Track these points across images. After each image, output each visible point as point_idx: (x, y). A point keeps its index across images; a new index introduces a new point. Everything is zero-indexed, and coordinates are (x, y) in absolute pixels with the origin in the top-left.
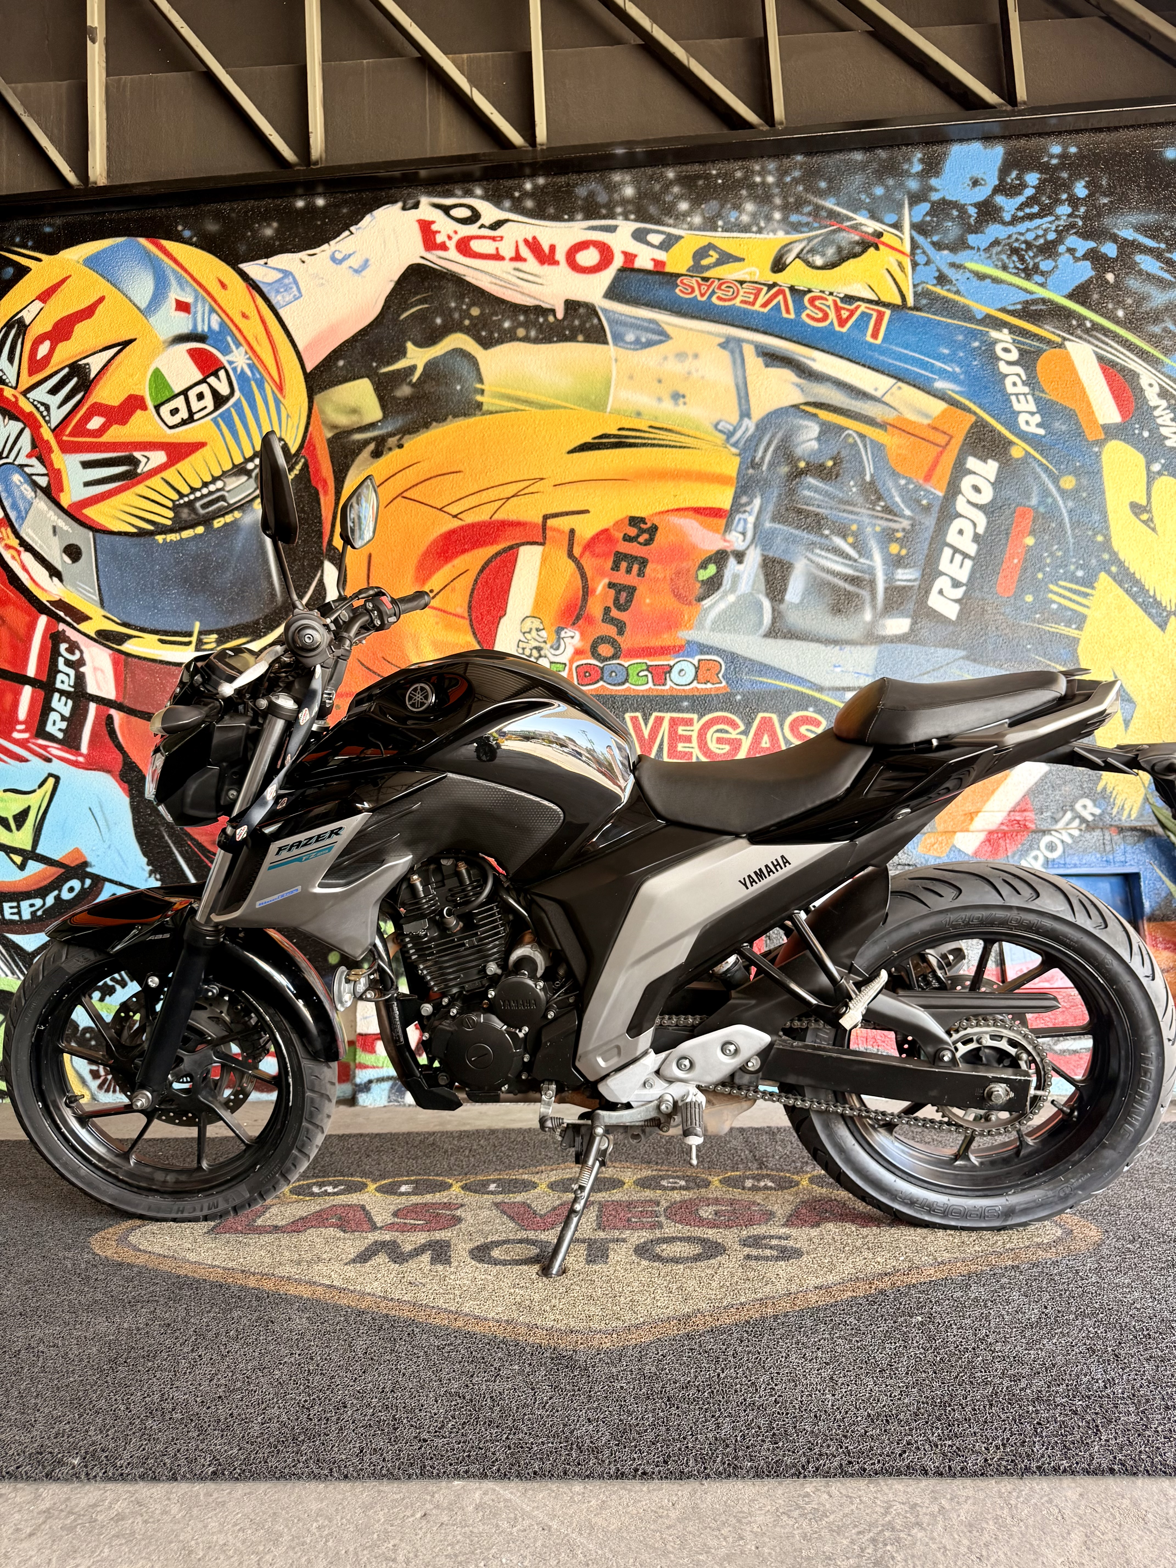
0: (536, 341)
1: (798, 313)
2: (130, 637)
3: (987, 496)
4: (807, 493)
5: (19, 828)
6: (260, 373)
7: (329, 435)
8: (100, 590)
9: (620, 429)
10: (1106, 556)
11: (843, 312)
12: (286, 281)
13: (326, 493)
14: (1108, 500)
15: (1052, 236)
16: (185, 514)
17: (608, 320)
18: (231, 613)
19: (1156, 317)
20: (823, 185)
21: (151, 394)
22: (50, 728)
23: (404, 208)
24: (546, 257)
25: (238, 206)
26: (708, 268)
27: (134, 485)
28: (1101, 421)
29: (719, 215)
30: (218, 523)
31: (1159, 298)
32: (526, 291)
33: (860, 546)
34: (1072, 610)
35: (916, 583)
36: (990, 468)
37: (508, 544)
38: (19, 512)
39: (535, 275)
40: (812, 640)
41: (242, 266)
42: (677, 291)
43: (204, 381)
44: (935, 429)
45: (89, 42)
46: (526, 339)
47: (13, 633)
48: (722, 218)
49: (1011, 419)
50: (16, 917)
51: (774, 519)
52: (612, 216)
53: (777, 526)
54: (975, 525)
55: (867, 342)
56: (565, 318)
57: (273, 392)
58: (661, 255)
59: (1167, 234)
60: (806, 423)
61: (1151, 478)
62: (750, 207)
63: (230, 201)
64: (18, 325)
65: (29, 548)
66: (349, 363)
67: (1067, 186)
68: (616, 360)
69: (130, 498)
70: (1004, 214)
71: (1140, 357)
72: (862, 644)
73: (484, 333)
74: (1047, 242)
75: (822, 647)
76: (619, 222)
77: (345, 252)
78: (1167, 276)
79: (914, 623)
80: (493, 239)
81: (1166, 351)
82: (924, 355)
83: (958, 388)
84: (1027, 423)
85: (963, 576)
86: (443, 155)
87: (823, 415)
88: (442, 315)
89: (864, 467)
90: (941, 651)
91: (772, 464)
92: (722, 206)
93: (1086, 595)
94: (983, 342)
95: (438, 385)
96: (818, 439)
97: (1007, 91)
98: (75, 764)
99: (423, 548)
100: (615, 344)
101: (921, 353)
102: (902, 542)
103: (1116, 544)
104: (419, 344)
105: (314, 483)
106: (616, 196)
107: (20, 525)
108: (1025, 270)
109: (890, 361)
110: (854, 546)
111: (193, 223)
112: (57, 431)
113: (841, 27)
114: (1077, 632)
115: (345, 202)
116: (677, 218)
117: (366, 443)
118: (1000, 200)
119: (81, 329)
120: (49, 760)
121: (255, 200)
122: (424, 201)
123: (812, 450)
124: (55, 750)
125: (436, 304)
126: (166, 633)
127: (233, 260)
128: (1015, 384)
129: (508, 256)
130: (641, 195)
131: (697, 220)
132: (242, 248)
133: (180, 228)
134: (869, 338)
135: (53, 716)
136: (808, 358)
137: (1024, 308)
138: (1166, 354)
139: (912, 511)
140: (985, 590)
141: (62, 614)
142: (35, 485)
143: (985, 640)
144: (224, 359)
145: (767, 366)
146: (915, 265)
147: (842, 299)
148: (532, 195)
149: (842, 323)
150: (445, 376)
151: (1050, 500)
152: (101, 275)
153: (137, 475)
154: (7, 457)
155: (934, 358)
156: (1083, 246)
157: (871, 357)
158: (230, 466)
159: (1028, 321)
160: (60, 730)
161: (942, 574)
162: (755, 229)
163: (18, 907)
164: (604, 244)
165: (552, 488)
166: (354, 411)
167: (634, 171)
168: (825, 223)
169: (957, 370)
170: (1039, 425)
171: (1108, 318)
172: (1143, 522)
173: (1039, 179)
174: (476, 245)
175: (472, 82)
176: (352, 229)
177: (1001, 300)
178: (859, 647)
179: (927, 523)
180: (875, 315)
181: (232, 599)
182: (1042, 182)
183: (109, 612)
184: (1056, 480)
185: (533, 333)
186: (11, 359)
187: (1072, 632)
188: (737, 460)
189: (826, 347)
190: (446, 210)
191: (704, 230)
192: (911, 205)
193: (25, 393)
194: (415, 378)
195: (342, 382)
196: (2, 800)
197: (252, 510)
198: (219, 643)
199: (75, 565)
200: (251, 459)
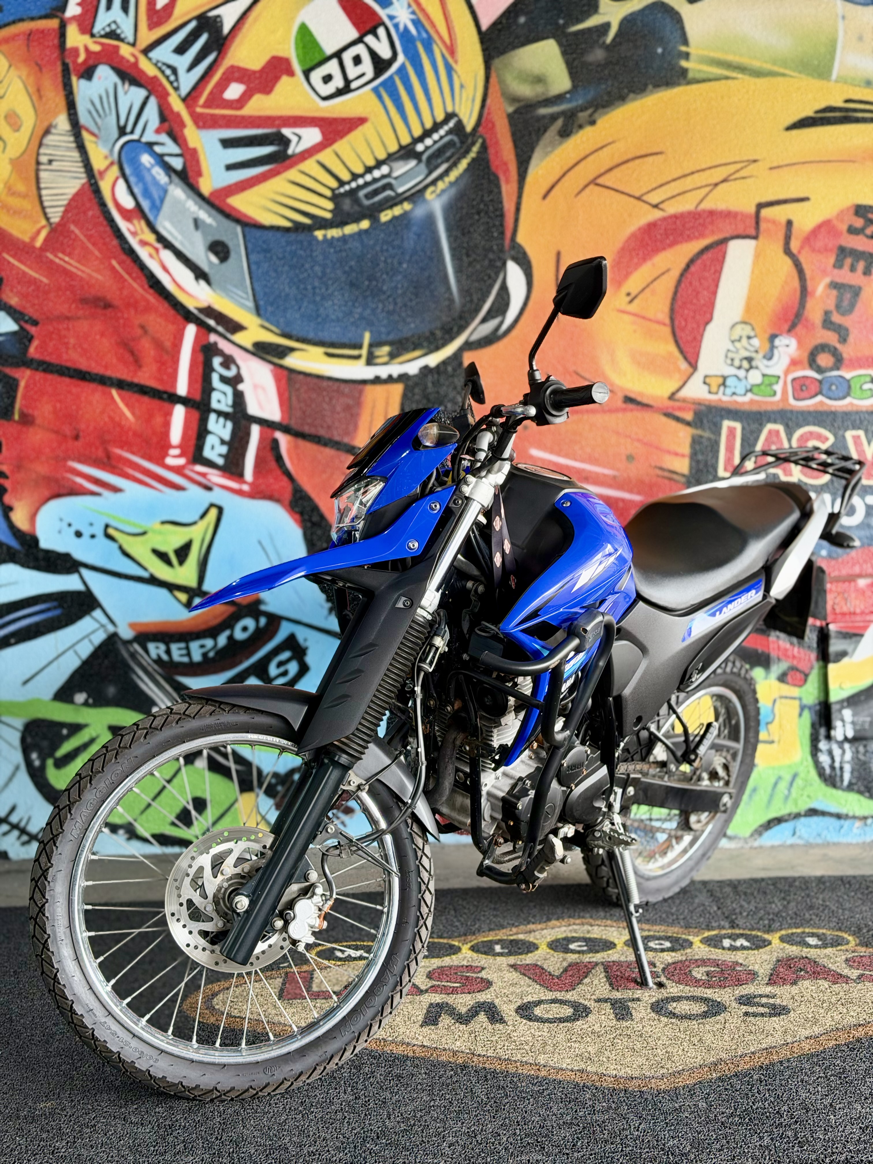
2: (292, 350)
5: (181, 562)
6: (427, 32)
7: (510, 109)
8: (254, 295)
9: (845, 102)
13: (507, 179)
16: (347, 205)
18: (405, 322)
21: (298, 56)
22: (208, 453)
27: (285, 169)
30: (385, 216)
37: (716, 238)
38: (153, 201)
43: (359, 40)
47: (158, 345)
50: (185, 660)
57: (443, 56)
65: (168, 245)
66: (531, 19)
68: (843, 18)
69: (281, 186)
95: (636, 47)
98: (239, 492)
99: (619, 245)
105: (493, 168)
107: (156, 216)
112: (189, 99)
117: (553, 118)
120: (208, 488)
124: (215, 477)
126: (333, 345)
135: (210, 440)
141: (212, 323)
142: (168, 169)
144: (383, 13)
150: (644, 37)
153: (287, 157)
154: (132, 132)
158: (397, 147)
160: (221, 455)
163: (187, 648)
165: (768, 171)
166: (539, 80)
181: (405, 306)
183: (268, 320)
186: (125, 8)
193: (146, 51)
194: (609, 39)
195: (523, 44)
196: (160, 533)
197: (425, 200)
198: (392, 356)
199: (225, 265)
200: (421, 139)
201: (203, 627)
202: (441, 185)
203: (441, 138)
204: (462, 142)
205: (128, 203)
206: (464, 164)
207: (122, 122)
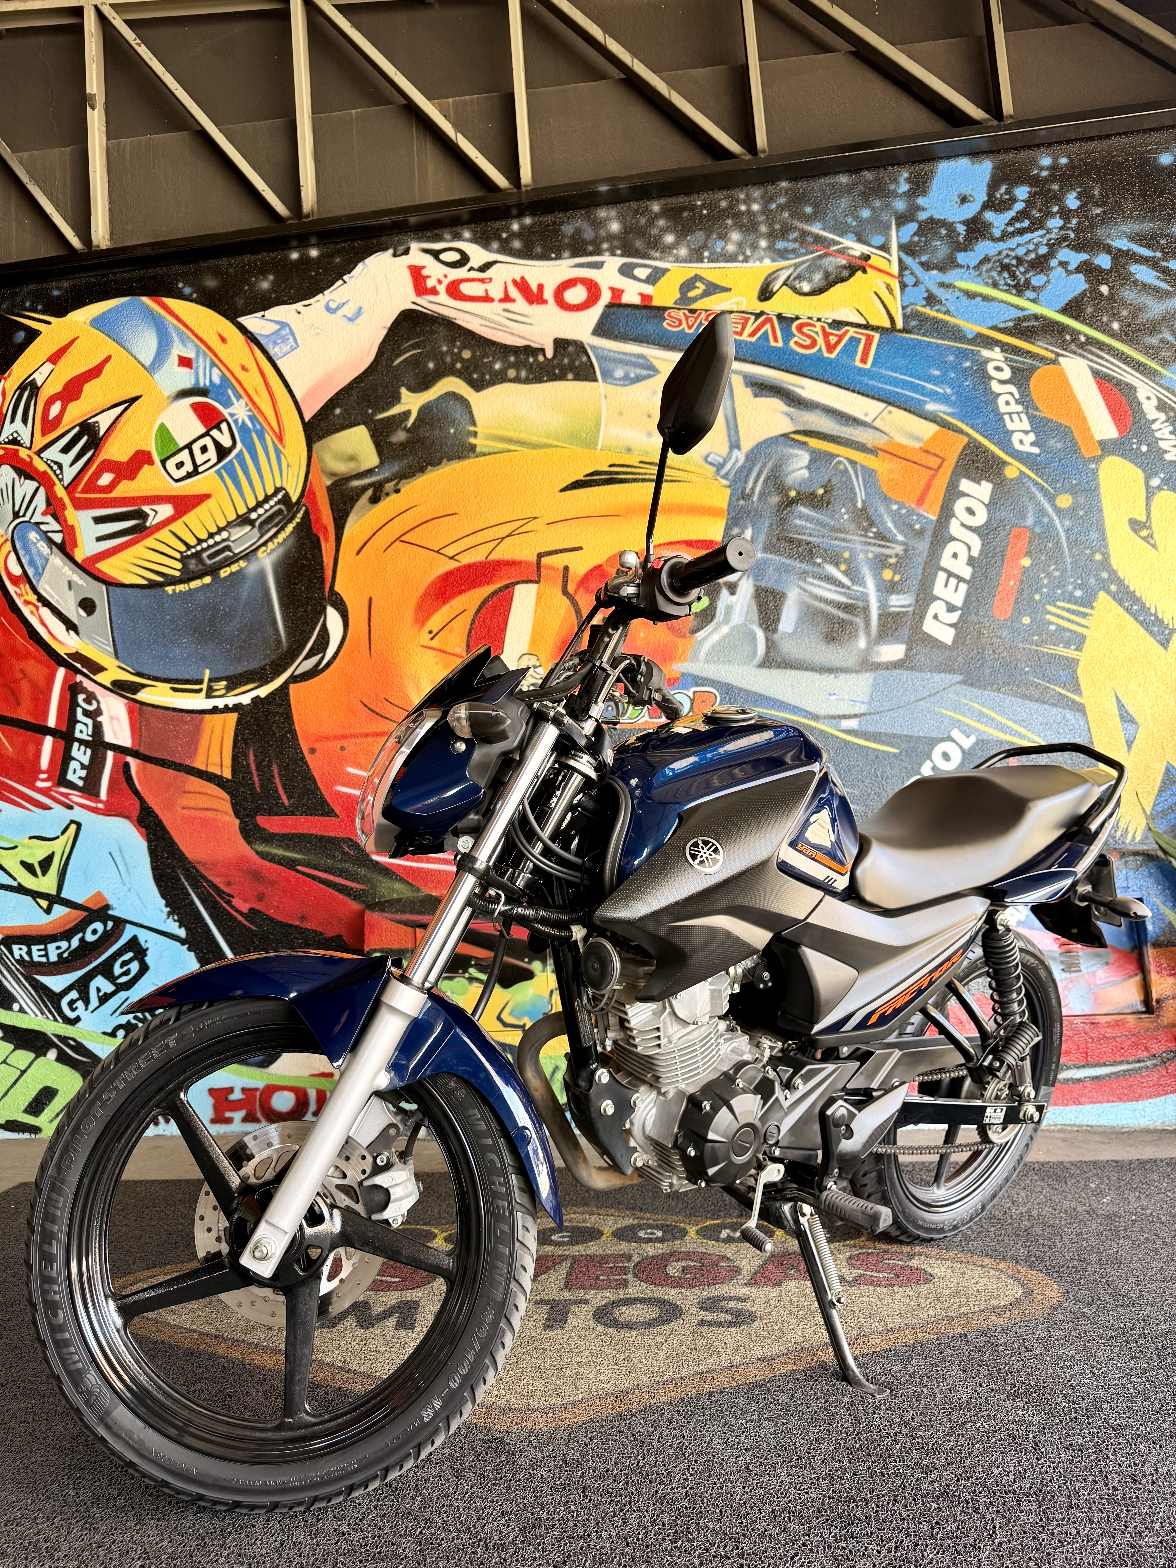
0: (527, 381)
1: (786, 341)
2: (144, 686)
3: (981, 518)
4: (798, 522)
5: (44, 873)
6: (260, 424)
7: (329, 482)
8: (114, 641)
9: (611, 466)
10: (1105, 575)
11: (831, 338)
12: (283, 332)
13: (327, 539)
14: (1106, 517)
15: (1043, 250)
16: (193, 565)
17: (596, 356)
18: (239, 660)
19: (1153, 328)
20: (809, 210)
21: (157, 449)
22: (70, 776)
23: (395, 255)
24: (534, 297)
25: (235, 261)
26: (695, 299)
27: (143, 538)
28: (1098, 437)
29: (705, 246)
30: (224, 573)
31: (1155, 308)
32: (516, 332)
33: (852, 573)
34: (1071, 631)
35: (910, 609)
36: (984, 490)
37: (504, 583)
38: (36, 569)
39: (524, 316)
40: (806, 669)
41: (240, 320)
42: (665, 324)
43: (207, 434)
44: (927, 452)
45: (88, 109)
46: (517, 380)
47: (34, 685)
48: (708, 248)
49: (1004, 438)
50: (44, 960)
51: (765, 549)
52: (598, 252)
53: (769, 556)
54: (969, 548)
55: (856, 367)
56: (555, 356)
57: (273, 442)
58: (648, 289)
59: (1163, 242)
60: (796, 451)
61: (1150, 493)
62: (735, 236)
63: (228, 257)
64: (30, 388)
65: (47, 603)
66: (346, 410)
67: (1058, 199)
68: (606, 397)
69: (140, 551)
70: (994, 231)
71: (1137, 370)
72: (857, 672)
73: (475, 376)
74: (1038, 257)
75: (816, 676)
76: (606, 258)
77: (339, 301)
78: (1164, 285)
79: (909, 649)
80: (482, 281)
81: (1164, 363)
82: (915, 377)
83: (949, 410)
84: (1021, 442)
85: (958, 600)
86: (431, 200)
87: (813, 442)
88: (435, 359)
89: (855, 494)
90: (937, 677)
91: (762, 494)
92: (708, 237)
93: (1085, 615)
94: (974, 362)
95: (432, 429)
96: (808, 467)
97: (993, 105)
98: (95, 811)
99: (421, 591)
100: (605, 381)
101: (911, 376)
102: (895, 568)
103: (1115, 563)
104: (413, 389)
105: (315, 531)
106: (602, 233)
107: (38, 581)
108: (1015, 286)
109: (880, 385)
110: (846, 573)
111: (193, 279)
112: (70, 488)
113: (825, 49)
114: (1076, 653)
115: (338, 252)
116: (663, 251)
118: (989, 216)
119: (89, 388)
120: (70, 808)
121: (252, 254)
122: (415, 246)
123: (803, 479)
124: (76, 798)
125: (428, 348)
126: (178, 681)
127: (232, 314)
128: (1007, 403)
129: (497, 298)
130: (627, 230)
131: (683, 252)
132: (240, 302)
133: (180, 285)
134: (858, 363)
135: (73, 765)
136: (797, 386)
137: (1016, 325)
138: (1163, 366)
139: (905, 536)
140: (981, 613)
141: (79, 666)
142: (50, 541)
143: (982, 664)
144: (225, 412)
145: (756, 396)
146: (903, 286)
147: (830, 325)
148: (519, 235)
149: (831, 348)
150: (439, 420)
151: (1046, 520)
152: (107, 335)
153: (146, 528)
154: (24, 516)
155: (925, 380)
156: (1075, 259)
157: (861, 383)
158: (234, 517)
159: (1020, 338)
160: (80, 778)
161: (937, 598)
162: (741, 258)
163: (46, 949)
164: (592, 281)
165: (545, 527)
166: (352, 458)
167: (619, 206)
168: (810, 248)
169: (949, 391)
170: (1033, 444)
171: (1103, 332)
172: (1143, 538)
173: (1030, 193)
174: (465, 288)
175: (457, 128)
176: (345, 278)
177: (991, 318)
178: (854, 675)
179: (921, 548)
180: (863, 339)
181: (240, 647)
182: (1032, 195)
183: (123, 662)
184: (1051, 499)
185: (523, 374)
186: (25, 421)
187: (1071, 653)
188: (728, 491)
189: (814, 374)
190: (436, 254)
191: (690, 262)
192: (898, 226)
193: (39, 453)
194: (410, 423)
195: (338, 430)
196: (28, 847)
197: (257, 558)
198: (229, 689)
199: (90, 618)
200: (254, 509)
201: (61, 930)
202: (271, 545)
203: (272, 507)
204: (289, 511)
205: (17, 571)
206: (290, 528)
207: (17, 509)
